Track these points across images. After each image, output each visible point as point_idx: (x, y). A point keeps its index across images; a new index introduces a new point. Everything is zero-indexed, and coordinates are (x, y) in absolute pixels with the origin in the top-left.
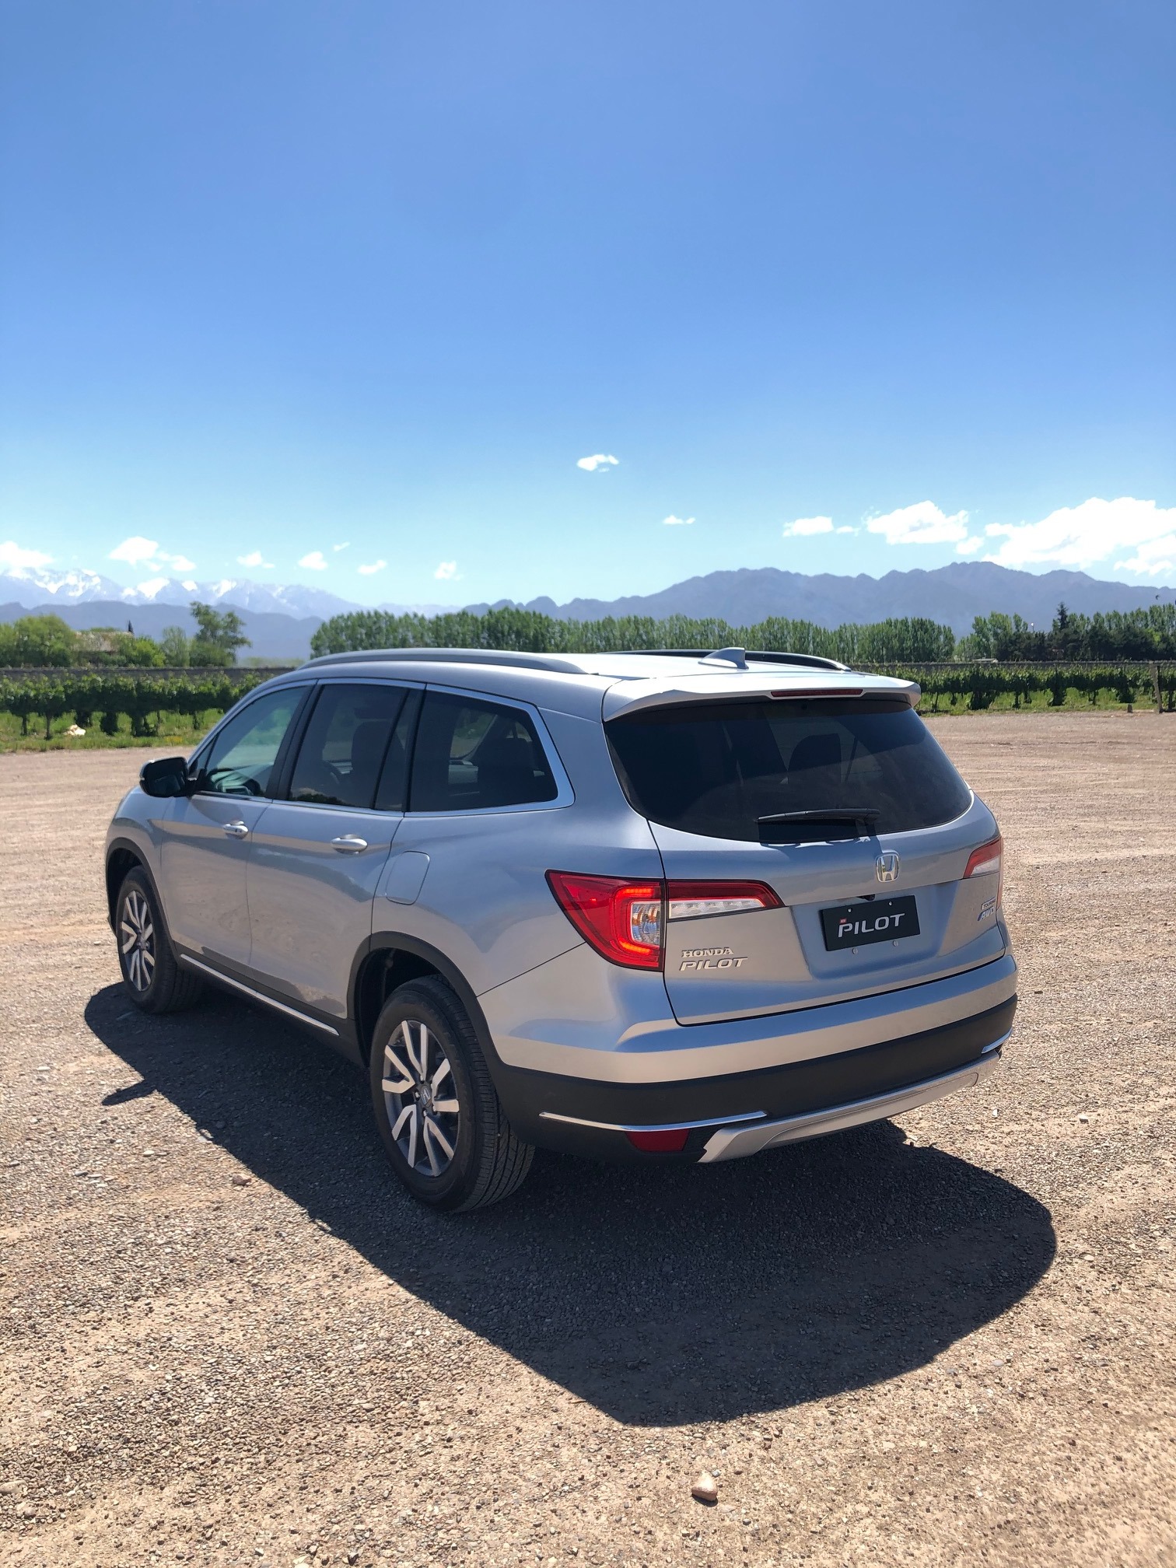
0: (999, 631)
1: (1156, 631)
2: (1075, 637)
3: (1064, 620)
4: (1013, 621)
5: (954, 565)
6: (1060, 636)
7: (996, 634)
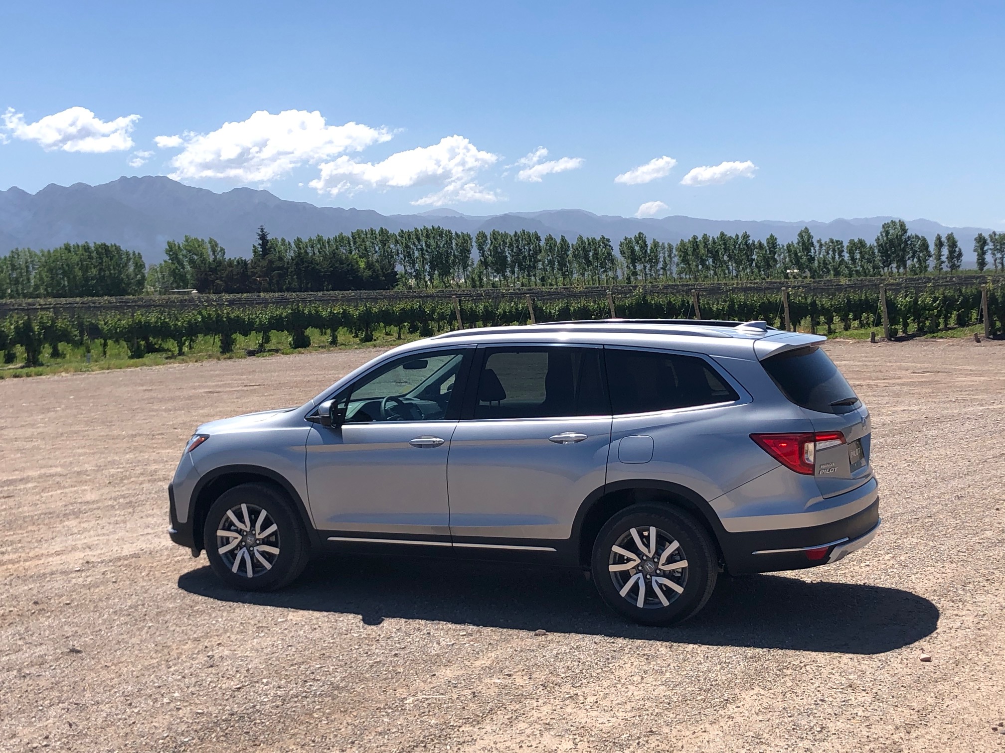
0: (196, 257)
1: (360, 257)
2: (279, 264)
3: (266, 245)
4: (209, 246)
5: (124, 179)
6: (264, 263)
7: (191, 261)
